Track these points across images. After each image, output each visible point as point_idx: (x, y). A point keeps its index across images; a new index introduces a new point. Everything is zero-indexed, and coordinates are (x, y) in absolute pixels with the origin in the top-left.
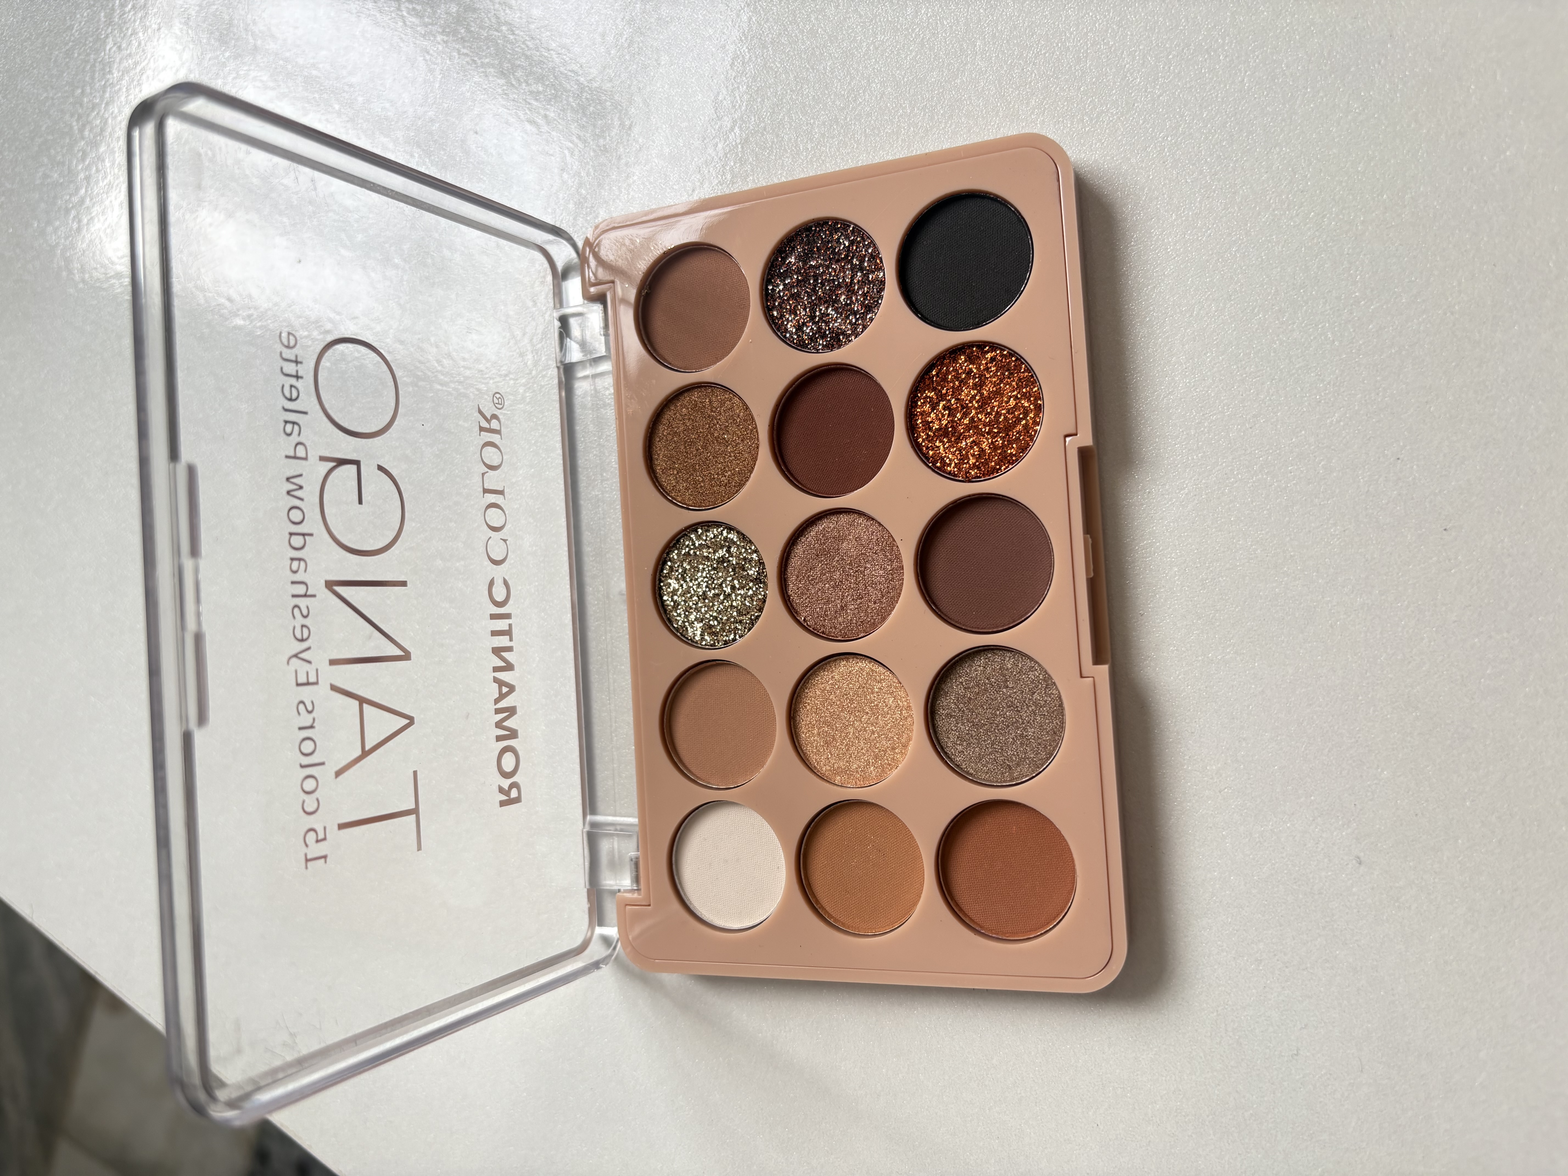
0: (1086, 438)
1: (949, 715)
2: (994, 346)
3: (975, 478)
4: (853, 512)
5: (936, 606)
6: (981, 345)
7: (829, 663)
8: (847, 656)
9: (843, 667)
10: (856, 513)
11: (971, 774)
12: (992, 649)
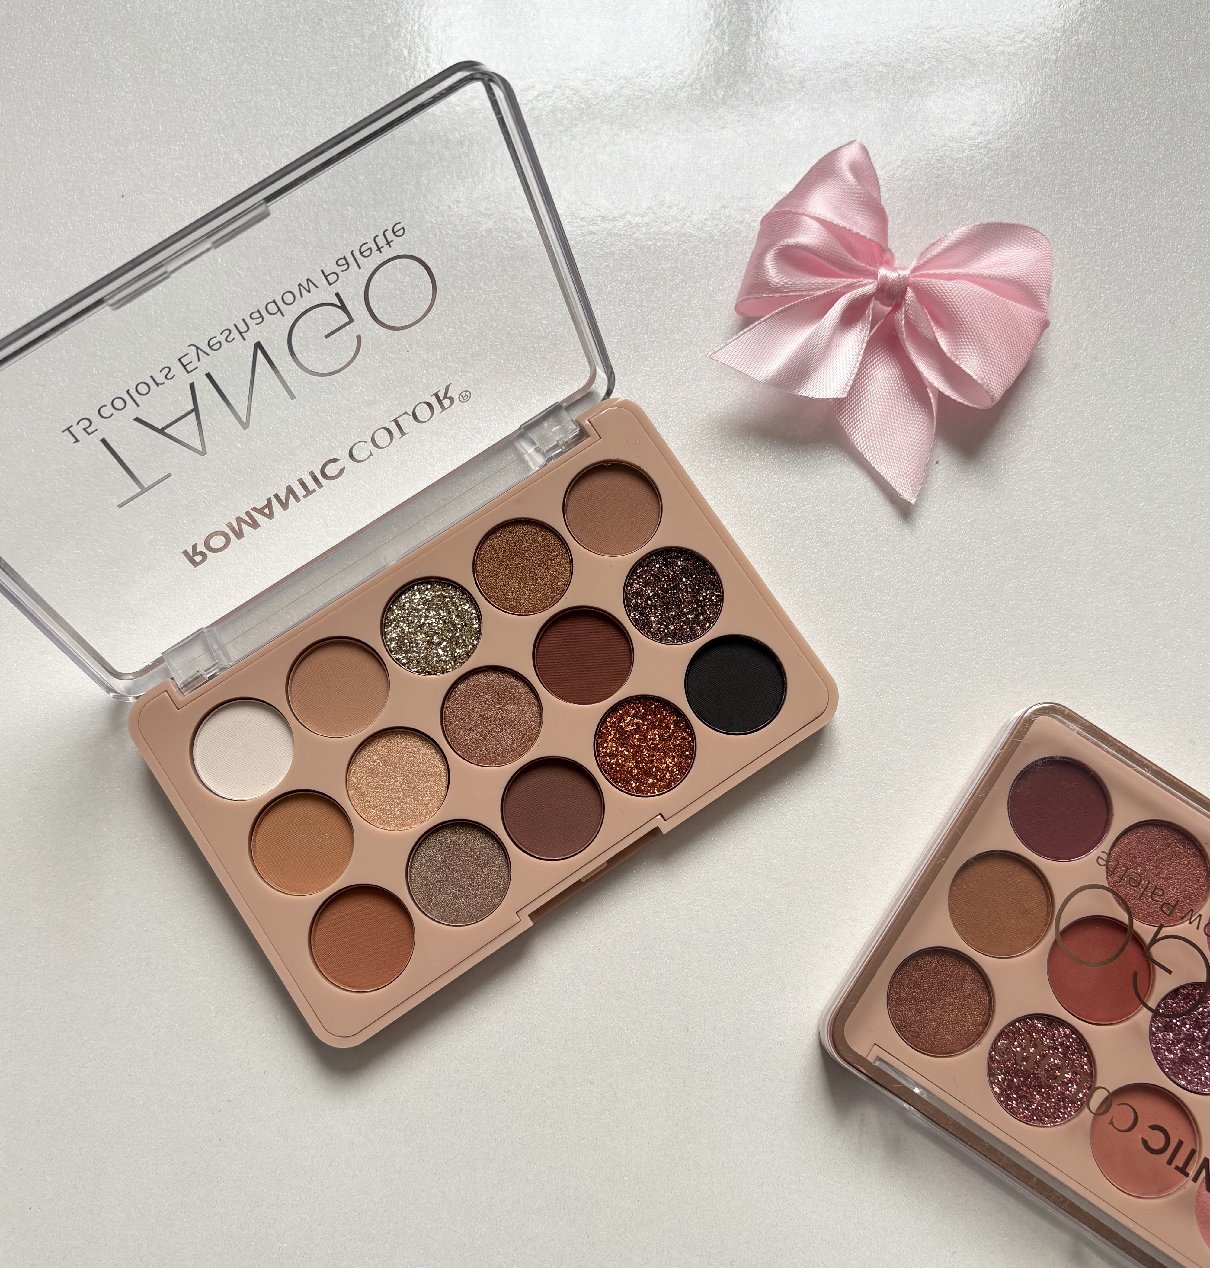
0: (666, 828)
1: (440, 842)
2: (692, 734)
3: (604, 769)
4: (538, 700)
5: (508, 792)
6: (688, 726)
7: (428, 741)
8: (440, 751)
9: (431, 752)
10: (539, 703)
11: (411, 879)
12: (501, 845)
